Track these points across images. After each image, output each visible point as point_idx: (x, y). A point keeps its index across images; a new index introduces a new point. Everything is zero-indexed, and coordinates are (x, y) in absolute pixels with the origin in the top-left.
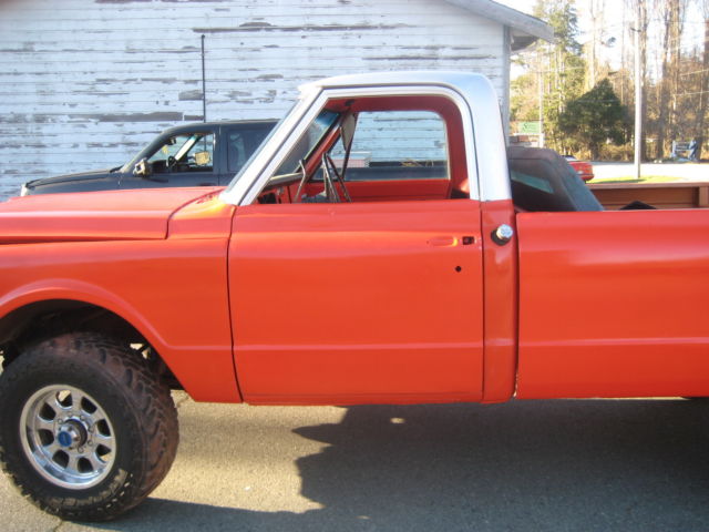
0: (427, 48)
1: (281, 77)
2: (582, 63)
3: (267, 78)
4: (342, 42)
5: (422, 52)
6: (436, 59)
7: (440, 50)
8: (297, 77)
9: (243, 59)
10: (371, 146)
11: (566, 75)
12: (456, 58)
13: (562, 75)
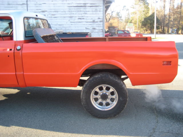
0: (83, 4)
1: (47, 11)
2: (148, 8)
3: (43, 12)
4: (62, 2)
5: (82, 5)
6: (86, 7)
7: (87, 4)
8: (51, 11)
9: (37, 7)
10: (69, 29)
11: (144, 11)
12: (91, 7)
13: (143, 11)
